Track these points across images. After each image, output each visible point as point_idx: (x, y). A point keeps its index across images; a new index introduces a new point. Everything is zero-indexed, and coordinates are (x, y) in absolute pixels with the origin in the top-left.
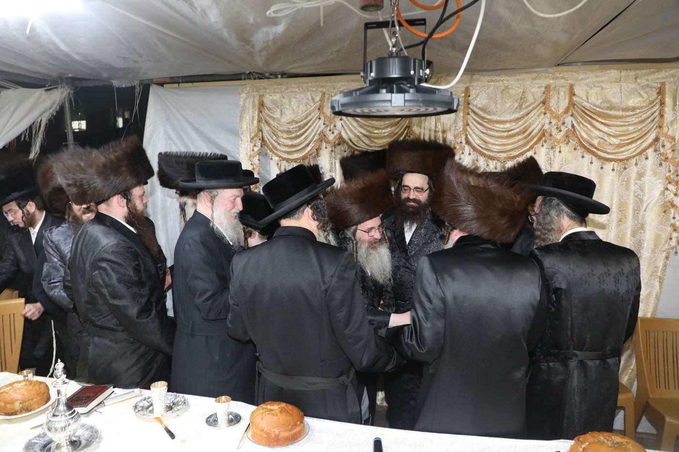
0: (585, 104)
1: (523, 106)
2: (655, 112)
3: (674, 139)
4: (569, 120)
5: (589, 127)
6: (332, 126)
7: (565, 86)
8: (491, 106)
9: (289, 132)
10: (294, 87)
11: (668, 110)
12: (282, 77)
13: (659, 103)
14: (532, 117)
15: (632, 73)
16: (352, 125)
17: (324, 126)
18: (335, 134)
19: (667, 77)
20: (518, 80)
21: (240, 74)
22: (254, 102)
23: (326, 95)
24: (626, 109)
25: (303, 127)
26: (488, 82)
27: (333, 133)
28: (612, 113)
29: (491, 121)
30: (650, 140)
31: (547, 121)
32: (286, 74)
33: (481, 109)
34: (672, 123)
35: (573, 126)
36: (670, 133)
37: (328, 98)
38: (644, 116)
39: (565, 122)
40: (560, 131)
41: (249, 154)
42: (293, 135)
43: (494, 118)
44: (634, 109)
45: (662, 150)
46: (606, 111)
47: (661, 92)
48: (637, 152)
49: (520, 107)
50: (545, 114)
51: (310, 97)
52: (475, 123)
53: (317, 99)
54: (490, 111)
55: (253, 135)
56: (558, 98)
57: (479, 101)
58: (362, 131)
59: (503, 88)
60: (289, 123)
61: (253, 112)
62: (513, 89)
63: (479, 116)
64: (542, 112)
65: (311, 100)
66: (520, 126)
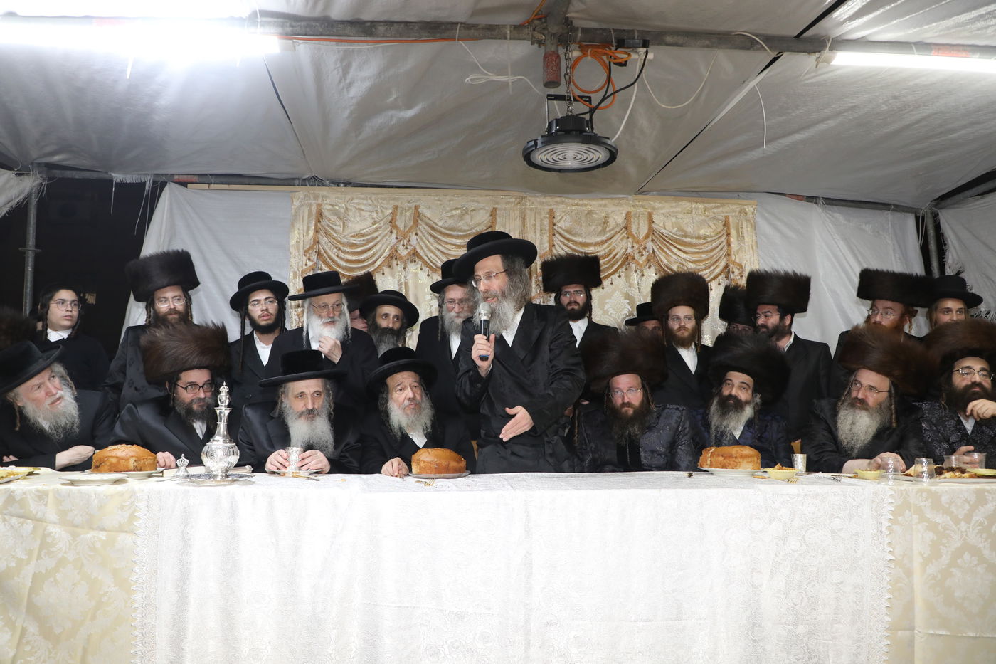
0: (663, 231)
1: (608, 229)
2: (722, 242)
3: (741, 266)
4: (649, 245)
5: (668, 252)
6: (405, 241)
7: (644, 214)
8: (575, 228)
9: (353, 246)
10: (361, 198)
11: (733, 240)
12: (345, 186)
13: (725, 234)
14: (615, 241)
15: (701, 206)
16: (428, 241)
17: (397, 241)
18: (409, 250)
19: (730, 211)
20: (600, 205)
21: (294, 179)
22: (310, 211)
23: (398, 209)
24: (699, 237)
25: (371, 242)
26: (572, 205)
27: (407, 248)
28: (687, 240)
29: (576, 243)
30: (721, 267)
31: (630, 245)
32: (351, 183)
33: (566, 231)
34: (738, 251)
35: (653, 251)
36: (737, 261)
37: (402, 211)
38: (714, 245)
39: (647, 246)
40: (643, 255)
41: (300, 270)
42: (359, 249)
43: (580, 240)
44: (705, 238)
45: (732, 275)
46: (681, 238)
47: (726, 224)
48: (712, 277)
49: (605, 230)
50: (628, 238)
51: (379, 210)
52: (560, 244)
53: (387, 212)
55: (308, 247)
56: (639, 224)
57: (563, 224)
58: (440, 247)
59: (586, 212)
60: (353, 236)
61: (309, 222)
62: (596, 213)
63: (565, 238)
64: (624, 237)
65: (381, 215)
66: (605, 249)
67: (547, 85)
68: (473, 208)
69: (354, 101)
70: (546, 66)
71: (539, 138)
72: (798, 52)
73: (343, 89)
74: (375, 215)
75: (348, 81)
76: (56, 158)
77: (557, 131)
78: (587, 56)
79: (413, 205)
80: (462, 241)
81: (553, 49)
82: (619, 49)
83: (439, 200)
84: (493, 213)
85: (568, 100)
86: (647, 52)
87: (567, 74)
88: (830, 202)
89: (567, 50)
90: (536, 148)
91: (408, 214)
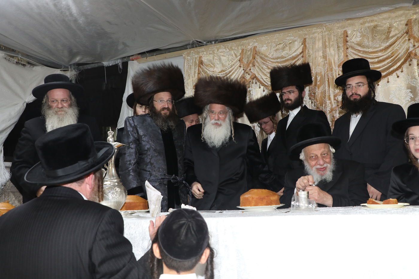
1: (390, 37)
8: (364, 41)
10: (223, 49)
12: (215, 43)
14: (398, 45)
16: (262, 68)
17: (243, 71)
18: (251, 75)
21: (187, 45)
22: (195, 62)
23: (244, 51)
25: (229, 73)
26: (361, 24)
27: (249, 74)
31: (411, 45)
32: (217, 40)
33: (357, 45)
37: (246, 52)
49: (388, 38)
50: (409, 40)
51: (234, 54)
52: (353, 55)
53: (238, 54)
54: (364, 45)
57: (355, 38)
60: (220, 72)
61: (195, 69)
62: (381, 26)
64: (406, 39)
65: (234, 56)
66: (388, 53)
68: (291, 41)
74: (230, 57)
84: (304, 42)
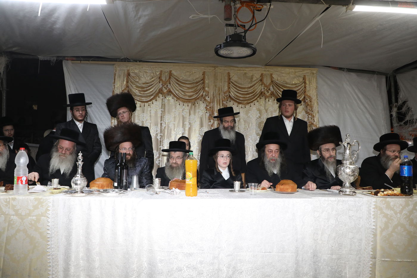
0: (277, 81)
2: (303, 86)
3: (310, 97)
6: (166, 86)
7: (268, 74)
8: (239, 81)
9: (143, 88)
10: (146, 67)
11: (307, 85)
12: (139, 62)
13: (304, 83)
14: (256, 86)
15: (294, 71)
17: (162, 86)
18: (167, 90)
19: (306, 73)
20: (250, 70)
21: (117, 59)
22: (124, 73)
24: (293, 84)
25: (150, 86)
26: (238, 70)
28: (287, 85)
29: (240, 87)
30: (303, 97)
31: (263, 88)
32: (142, 61)
33: (235, 82)
34: (309, 90)
35: (273, 90)
36: (308, 95)
37: (164, 73)
38: (299, 87)
39: (270, 88)
40: (268, 92)
42: (145, 89)
44: (295, 84)
45: (306, 101)
46: (285, 85)
47: (304, 79)
49: (252, 81)
50: (262, 85)
51: (154, 72)
52: (233, 88)
53: (158, 73)
54: (239, 83)
55: (123, 88)
56: (267, 79)
57: (234, 78)
58: (181, 88)
59: (244, 73)
60: (143, 84)
61: (124, 78)
62: (248, 74)
63: (234, 85)
64: (260, 84)
65: (155, 74)
66: (252, 90)
67: (226, 19)
68: (195, 72)
69: (142, 25)
70: (225, 11)
71: (222, 44)
72: (338, 5)
73: (137, 20)
74: (152, 74)
75: (139, 16)
76: (14, 49)
77: (230, 41)
78: (244, 6)
79: (168, 70)
80: (190, 85)
81: (229, 3)
82: (258, 3)
83: (180, 68)
84: (204, 74)
85: (235, 26)
86: (270, 5)
87: (235, 14)
88: (350, 70)
89: (235, 4)
90: (221, 48)
91: (166, 74)
